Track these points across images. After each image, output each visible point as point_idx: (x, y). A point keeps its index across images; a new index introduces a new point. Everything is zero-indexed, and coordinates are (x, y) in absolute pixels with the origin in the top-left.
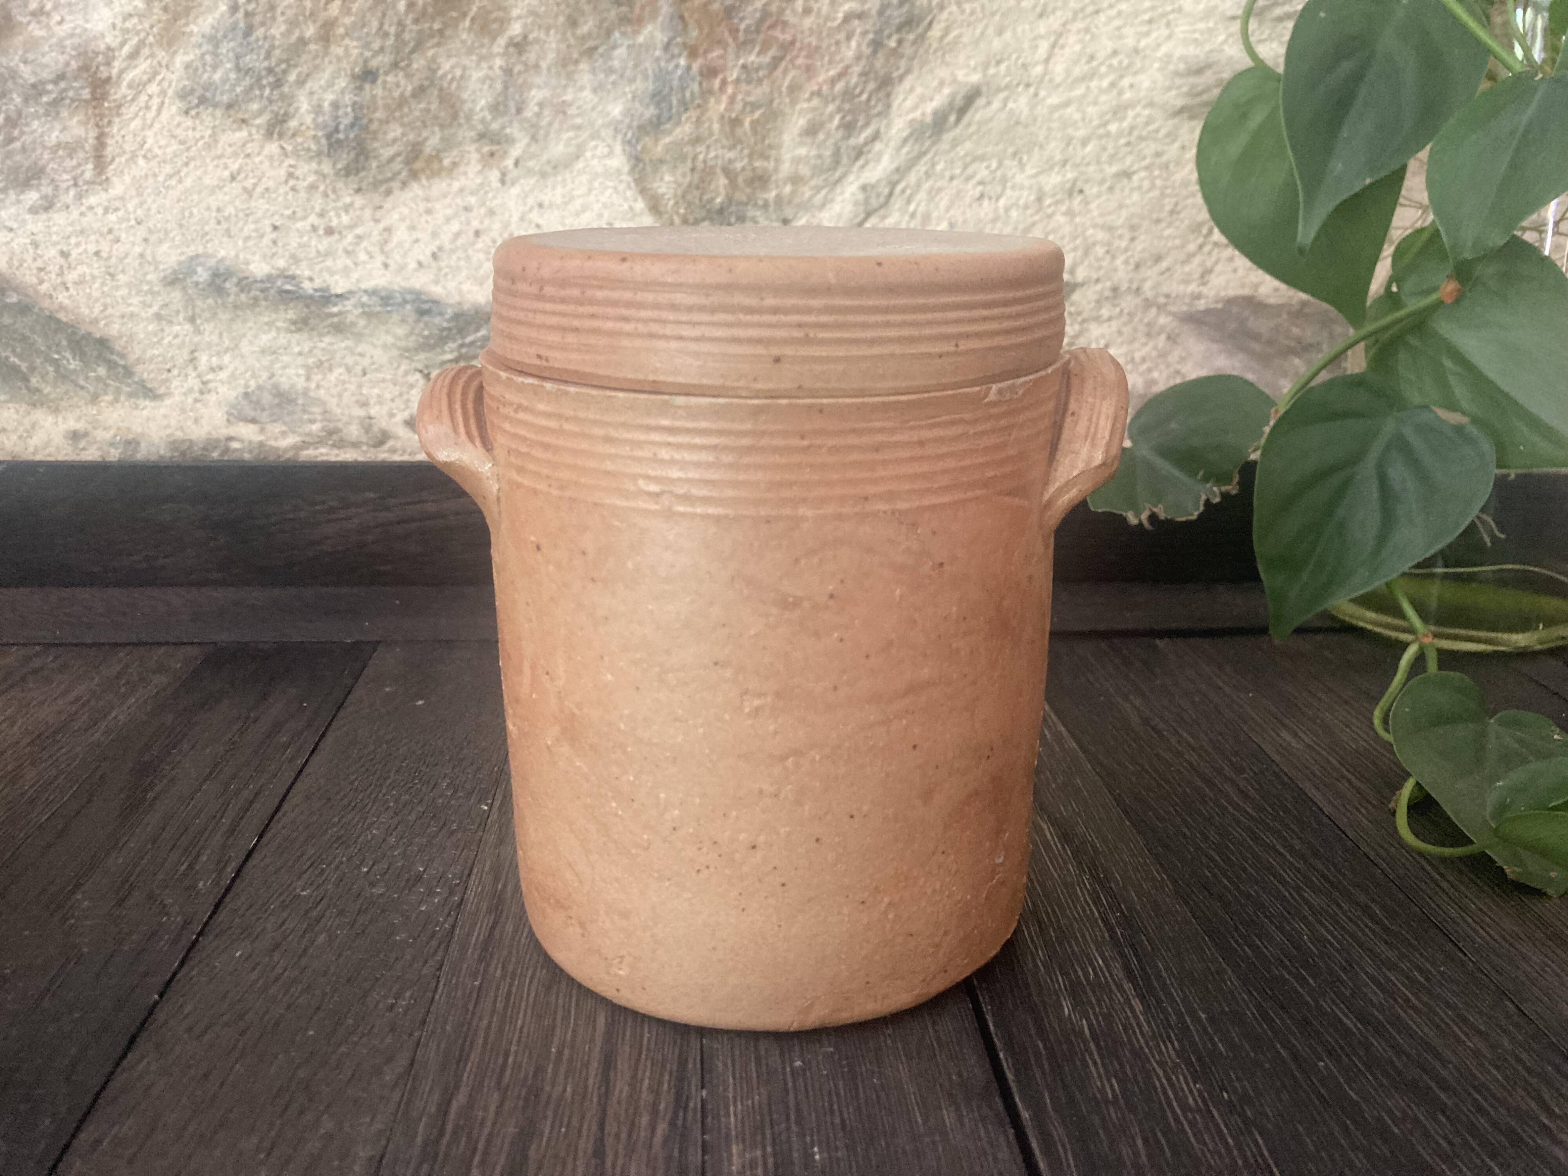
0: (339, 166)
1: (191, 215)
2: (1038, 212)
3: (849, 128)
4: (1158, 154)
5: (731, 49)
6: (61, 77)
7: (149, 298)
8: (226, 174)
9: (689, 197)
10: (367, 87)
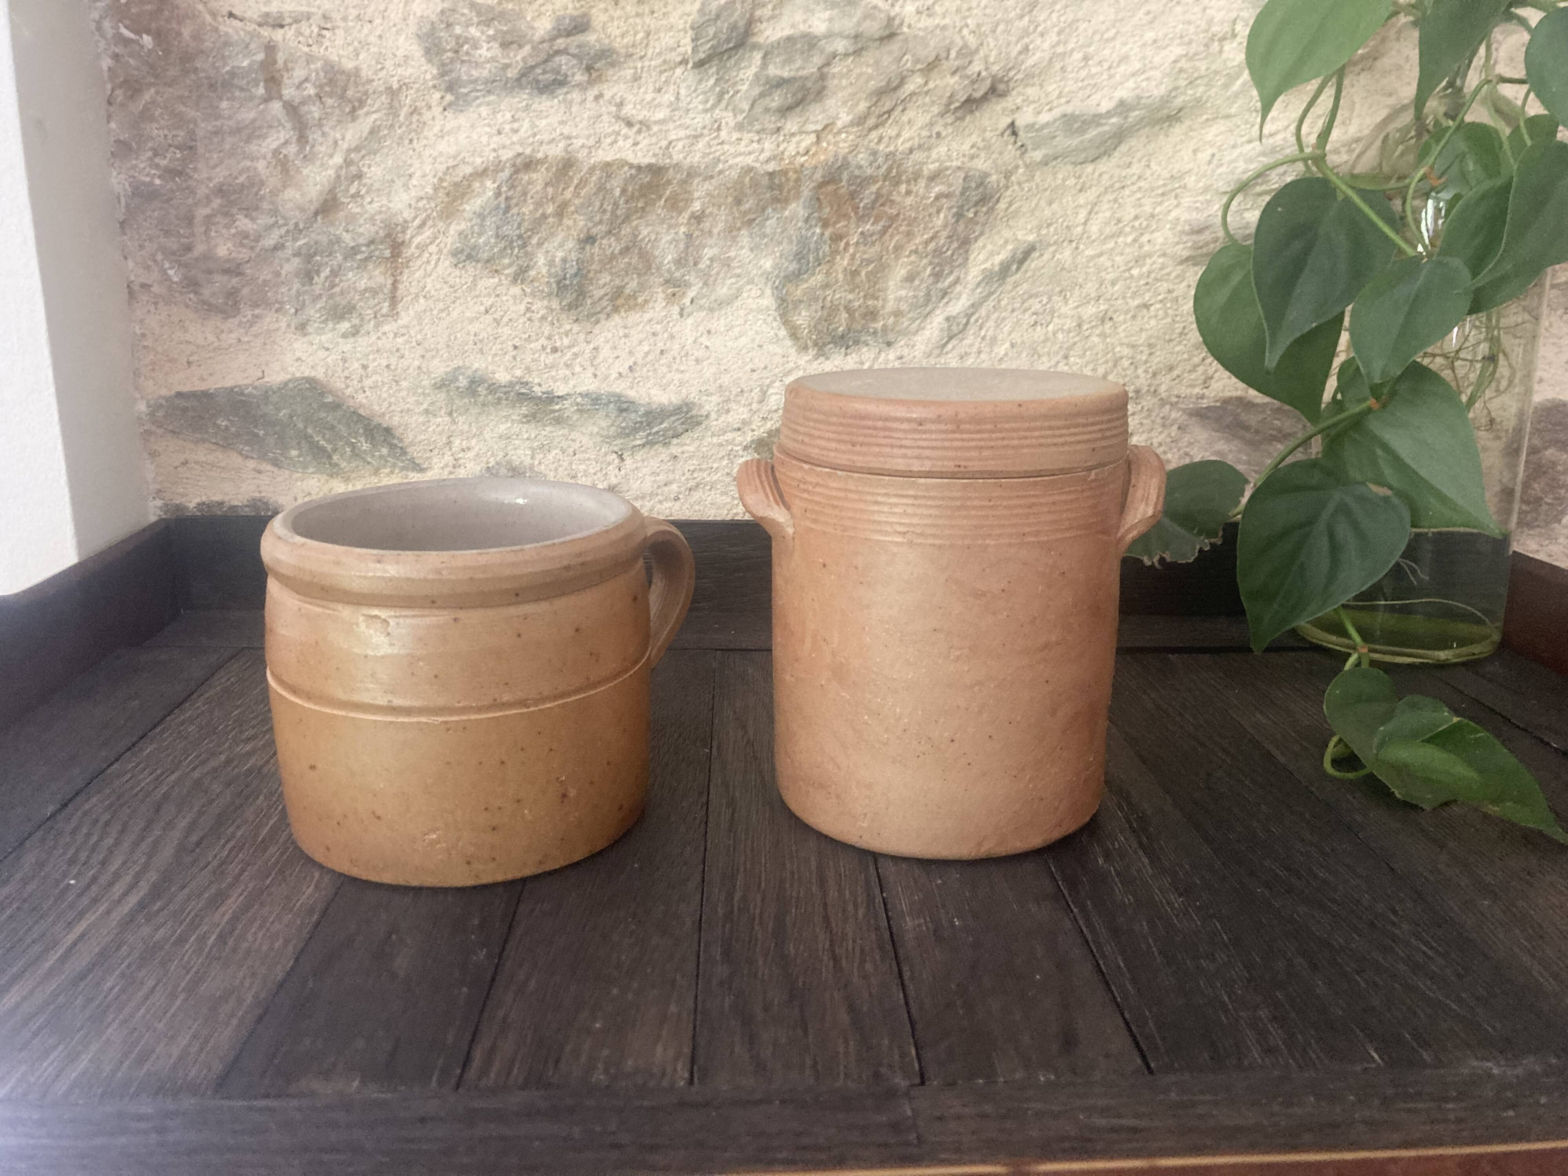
0: (564, 303)
1: (456, 338)
2: (1078, 334)
3: (937, 276)
4: (1169, 291)
5: (854, 219)
6: (372, 242)
7: (421, 399)
8: (482, 309)
9: (819, 327)
10: (588, 247)
